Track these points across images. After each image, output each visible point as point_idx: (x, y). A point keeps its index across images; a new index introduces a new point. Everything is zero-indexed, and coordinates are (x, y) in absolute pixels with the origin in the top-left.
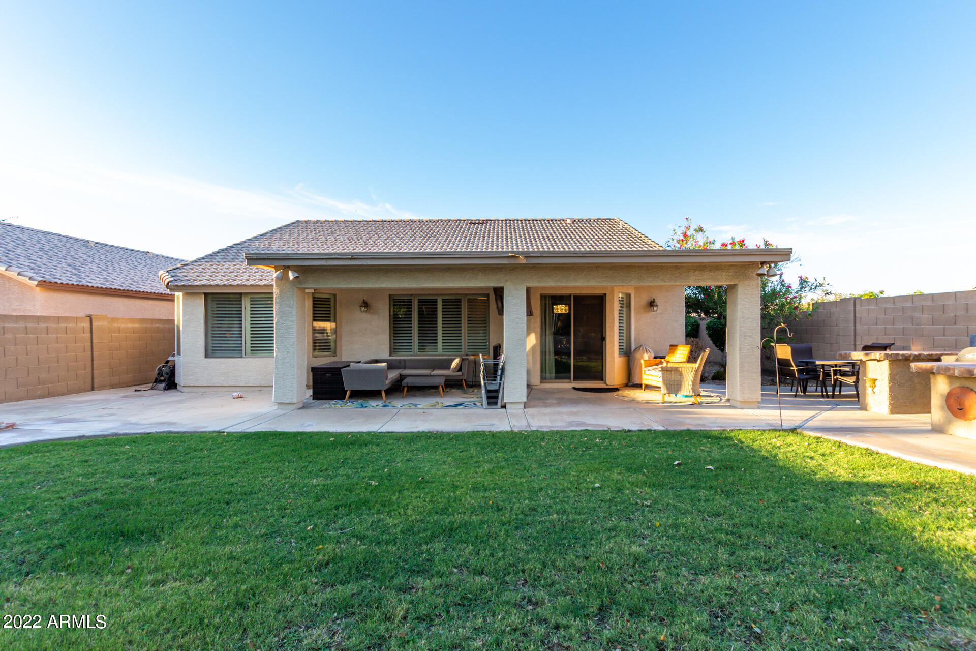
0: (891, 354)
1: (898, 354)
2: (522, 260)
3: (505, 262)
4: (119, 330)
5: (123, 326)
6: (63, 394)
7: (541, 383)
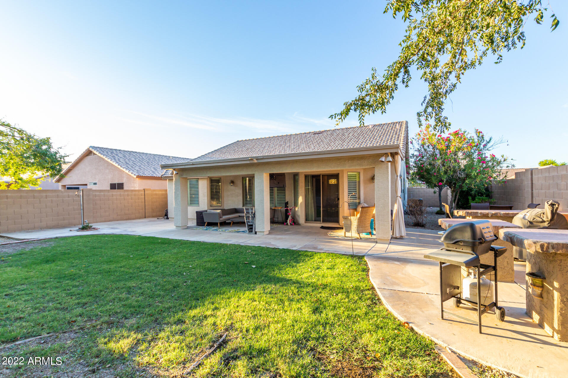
0: (471, 212)
1: (477, 213)
2: (256, 161)
3: (248, 162)
4: (156, 194)
5: (157, 193)
6: (134, 219)
7: (305, 223)
